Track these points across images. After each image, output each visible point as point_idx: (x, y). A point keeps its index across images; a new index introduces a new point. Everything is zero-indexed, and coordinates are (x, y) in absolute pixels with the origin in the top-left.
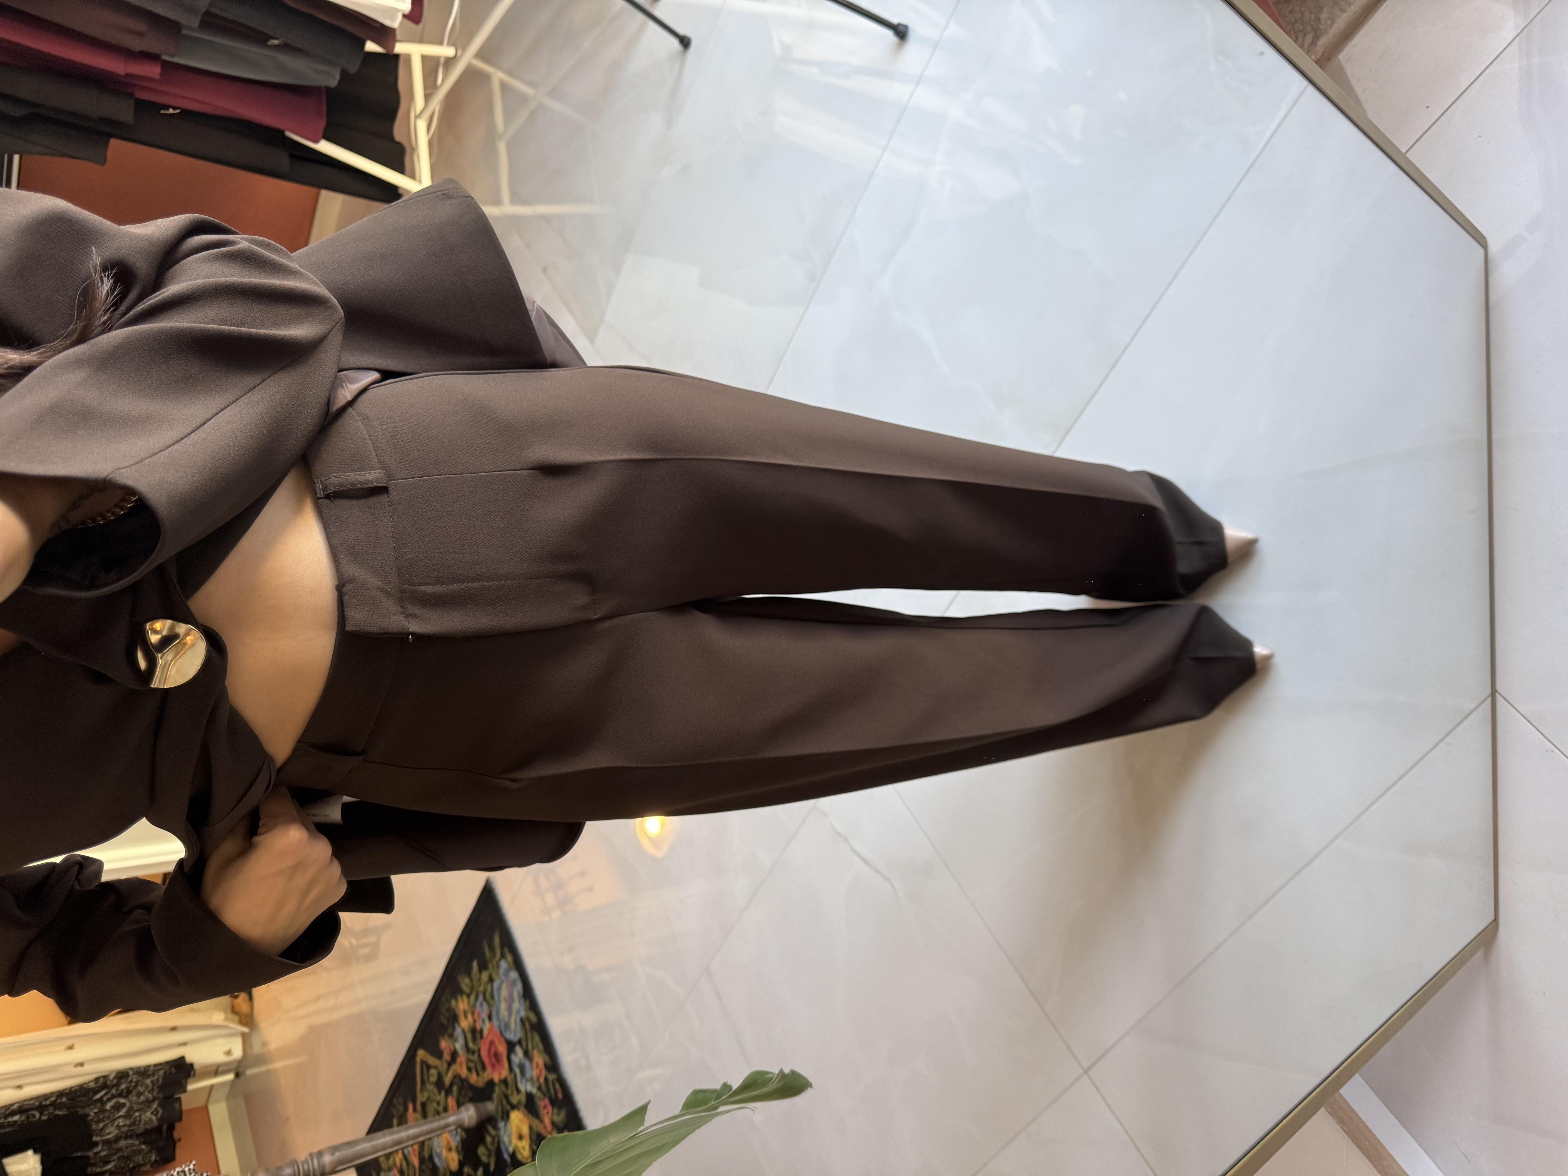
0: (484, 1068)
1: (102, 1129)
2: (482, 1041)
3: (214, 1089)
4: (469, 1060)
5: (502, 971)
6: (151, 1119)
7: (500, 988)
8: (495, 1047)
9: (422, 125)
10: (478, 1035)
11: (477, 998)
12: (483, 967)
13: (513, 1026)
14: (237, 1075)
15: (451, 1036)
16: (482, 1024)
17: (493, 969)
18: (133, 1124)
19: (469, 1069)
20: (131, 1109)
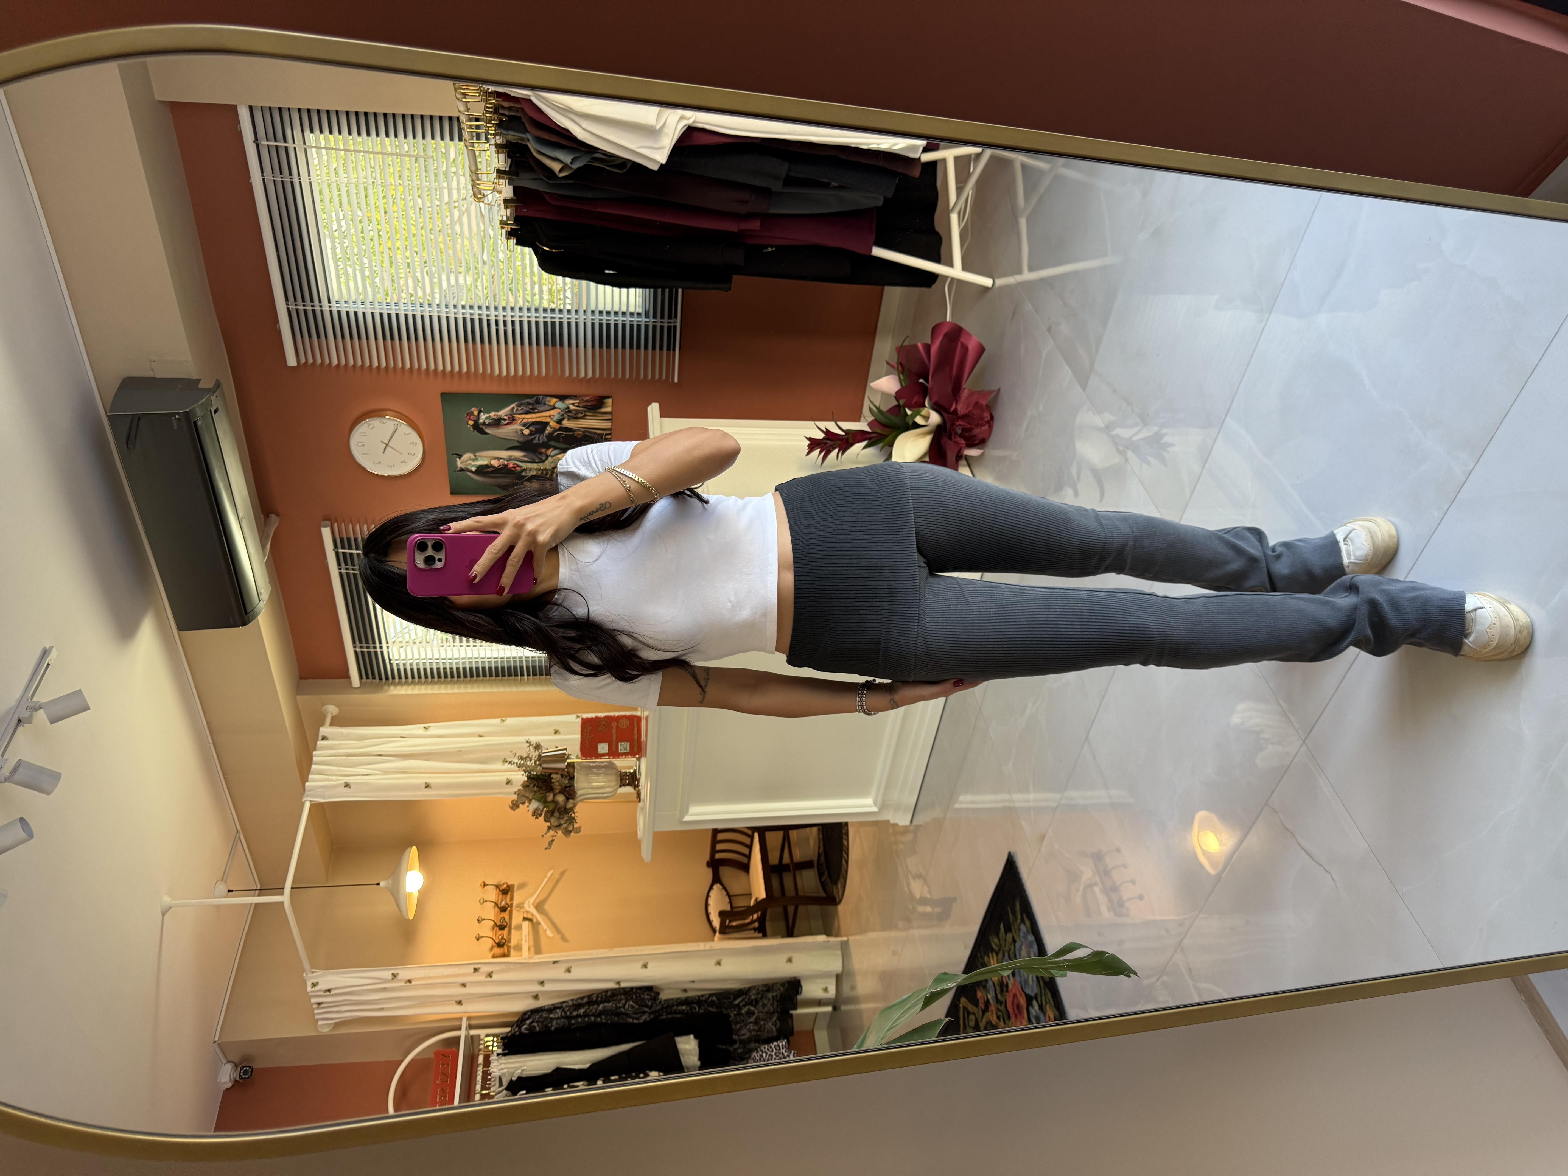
0: (1009, 1018)
1: (739, 1029)
2: (1007, 994)
3: (818, 1017)
4: (998, 1010)
5: (1021, 934)
6: (772, 1029)
7: (1020, 949)
8: (1017, 999)
9: (954, 217)
10: (1005, 989)
11: (1004, 956)
12: (1008, 929)
13: (1030, 982)
14: (835, 1008)
15: (985, 987)
16: (1007, 979)
17: (1016, 932)
18: (759, 1030)
19: (998, 1018)
20: (758, 1018)
